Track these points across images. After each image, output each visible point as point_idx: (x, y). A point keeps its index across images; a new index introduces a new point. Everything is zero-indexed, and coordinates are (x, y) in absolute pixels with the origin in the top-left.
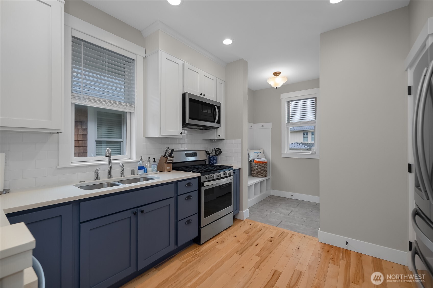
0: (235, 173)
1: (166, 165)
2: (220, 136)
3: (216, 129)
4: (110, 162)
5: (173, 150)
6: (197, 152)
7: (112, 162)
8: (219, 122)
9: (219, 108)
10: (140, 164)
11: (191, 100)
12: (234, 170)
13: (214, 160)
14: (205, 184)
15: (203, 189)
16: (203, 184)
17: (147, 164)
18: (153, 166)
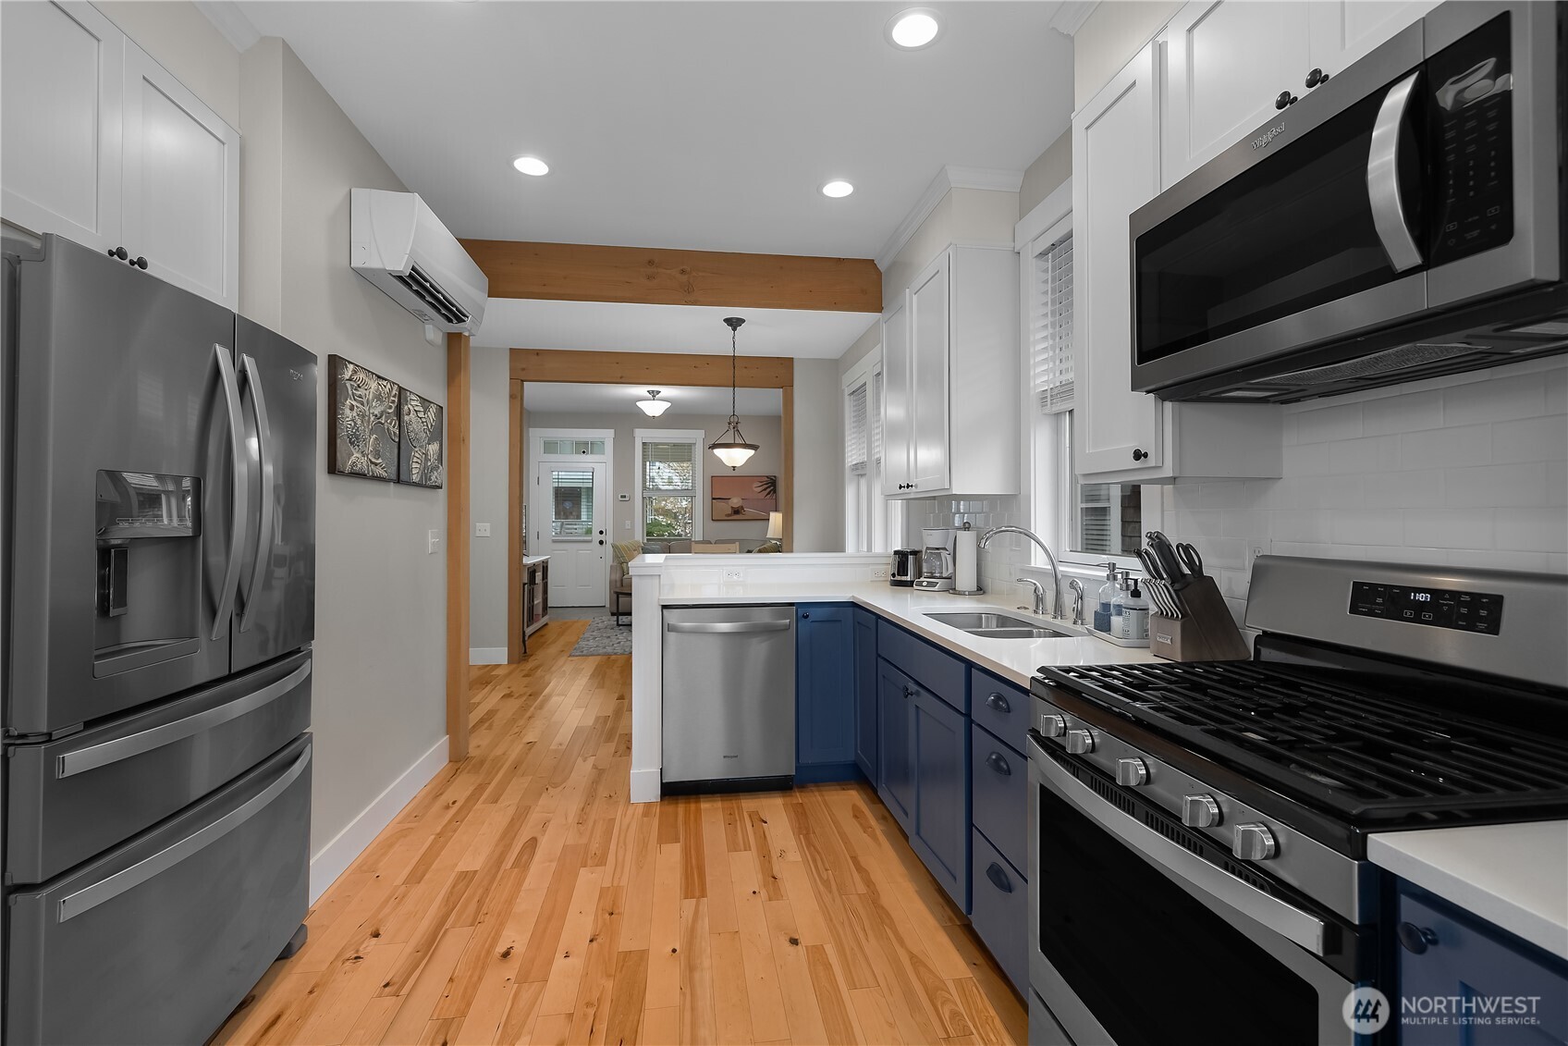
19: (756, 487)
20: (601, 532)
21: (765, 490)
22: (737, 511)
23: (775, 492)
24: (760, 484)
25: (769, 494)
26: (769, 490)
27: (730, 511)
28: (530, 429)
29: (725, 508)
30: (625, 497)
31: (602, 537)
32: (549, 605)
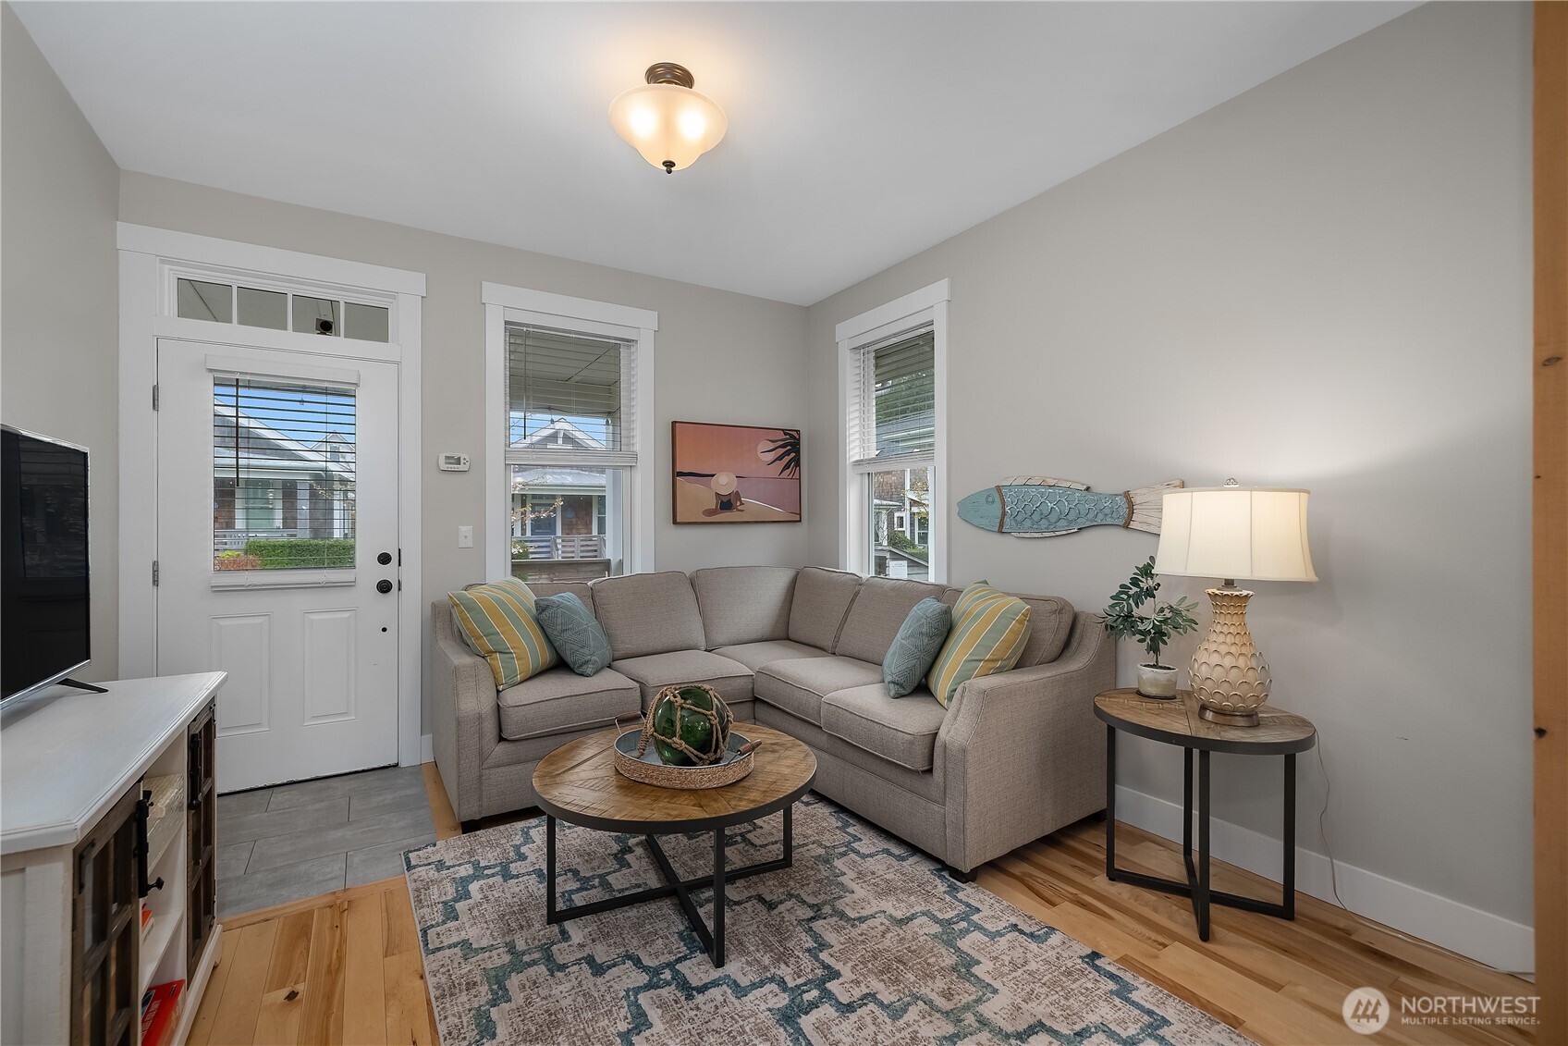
19: (764, 454)
20: (384, 559)
21: (780, 458)
22: (727, 504)
23: (798, 464)
24: (772, 446)
25: (787, 467)
26: (787, 459)
27: (712, 504)
28: (121, 226)
29: (699, 496)
30: (458, 461)
31: (388, 573)
32: (219, 789)
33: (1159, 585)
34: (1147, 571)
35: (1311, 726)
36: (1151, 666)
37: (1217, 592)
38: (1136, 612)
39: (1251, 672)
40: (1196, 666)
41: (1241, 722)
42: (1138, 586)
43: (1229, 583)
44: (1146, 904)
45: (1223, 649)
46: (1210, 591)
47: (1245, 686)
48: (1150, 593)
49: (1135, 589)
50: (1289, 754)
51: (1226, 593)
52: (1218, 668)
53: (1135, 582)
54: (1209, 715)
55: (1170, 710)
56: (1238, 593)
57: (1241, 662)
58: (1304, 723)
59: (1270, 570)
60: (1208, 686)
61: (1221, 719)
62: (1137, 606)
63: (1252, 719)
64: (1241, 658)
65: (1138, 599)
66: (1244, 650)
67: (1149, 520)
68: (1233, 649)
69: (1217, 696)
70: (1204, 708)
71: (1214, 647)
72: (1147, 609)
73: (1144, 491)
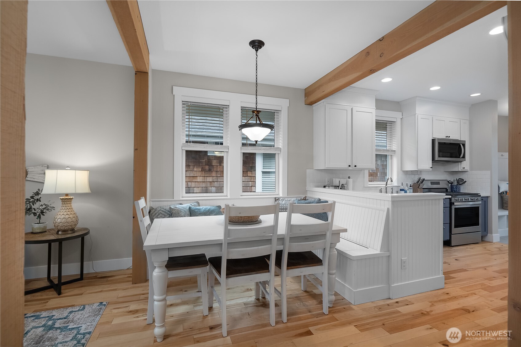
0: (483, 200)
1: (419, 189)
2: (464, 168)
3: (460, 163)
4: (386, 185)
5: (424, 179)
6: (440, 182)
7: (388, 185)
8: (464, 157)
9: (464, 145)
10: (402, 187)
11: (439, 143)
12: (482, 197)
13: (456, 189)
14: (455, 204)
15: (453, 207)
16: (454, 204)
17: (406, 188)
18: (410, 189)
33: (41, 197)
34: (37, 194)
35: (88, 229)
36: (38, 223)
37: (64, 198)
38: (33, 207)
39: (73, 218)
40: (56, 220)
41: (70, 232)
42: (34, 198)
43: (67, 195)
44: (38, 296)
45: (65, 213)
46: (61, 198)
47: (72, 222)
48: (38, 200)
49: (32, 200)
50: (82, 237)
51: (66, 198)
52: (64, 219)
53: (32, 197)
54: (60, 233)
55: (46, 235)
56: (70, 198)
57: (71, 216)
58: (86, 229)
59: (80, 191)
60: (60, 224)
61: (64, 233)
62: (33, 205)
63: (73, 230)
64: (71, 215)
65: (34, 203)
66: (71, 213)
67: (34, 177)
68: (68, 213)
69: (64, 227)
70: (58, 231)
71: (62, 213)
72: (37, 206)
73: (32, 167)
